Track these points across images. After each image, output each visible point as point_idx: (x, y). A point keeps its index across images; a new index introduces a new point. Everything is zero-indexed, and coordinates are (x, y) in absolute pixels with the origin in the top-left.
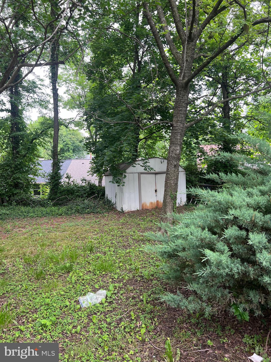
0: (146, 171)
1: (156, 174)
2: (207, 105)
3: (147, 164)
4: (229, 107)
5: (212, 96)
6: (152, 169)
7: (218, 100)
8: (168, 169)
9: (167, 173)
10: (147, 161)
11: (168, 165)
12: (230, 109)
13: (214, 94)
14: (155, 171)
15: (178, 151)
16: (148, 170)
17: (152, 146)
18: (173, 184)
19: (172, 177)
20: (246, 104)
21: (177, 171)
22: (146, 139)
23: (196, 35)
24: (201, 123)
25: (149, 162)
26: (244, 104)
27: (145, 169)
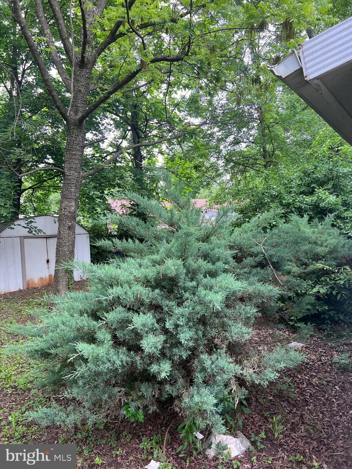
0: (31, 235)
1: (47, 237)
2: (115, 150)
3: (33, 224)
4: (141, 154)
5: (121, 140)
6: (40, 231)
7: (128, 144)
8: (59, 232)
9: (58, 237)
10: (32, 220)
11: (60, 226)
12: (142, 158)
13: (124, 138)
14: (44, 235)
15: (73, 208)
16: (34, 232)
17: (44, 199)
18: (67, 252)
19: (65, 243)
20: (161, 152)
21: (72, 235)
22: (33, 189)
23: (90, 61)
24: (107, 173)
25: (35, 222)
26: (159, 153)
27: (30, 232)
